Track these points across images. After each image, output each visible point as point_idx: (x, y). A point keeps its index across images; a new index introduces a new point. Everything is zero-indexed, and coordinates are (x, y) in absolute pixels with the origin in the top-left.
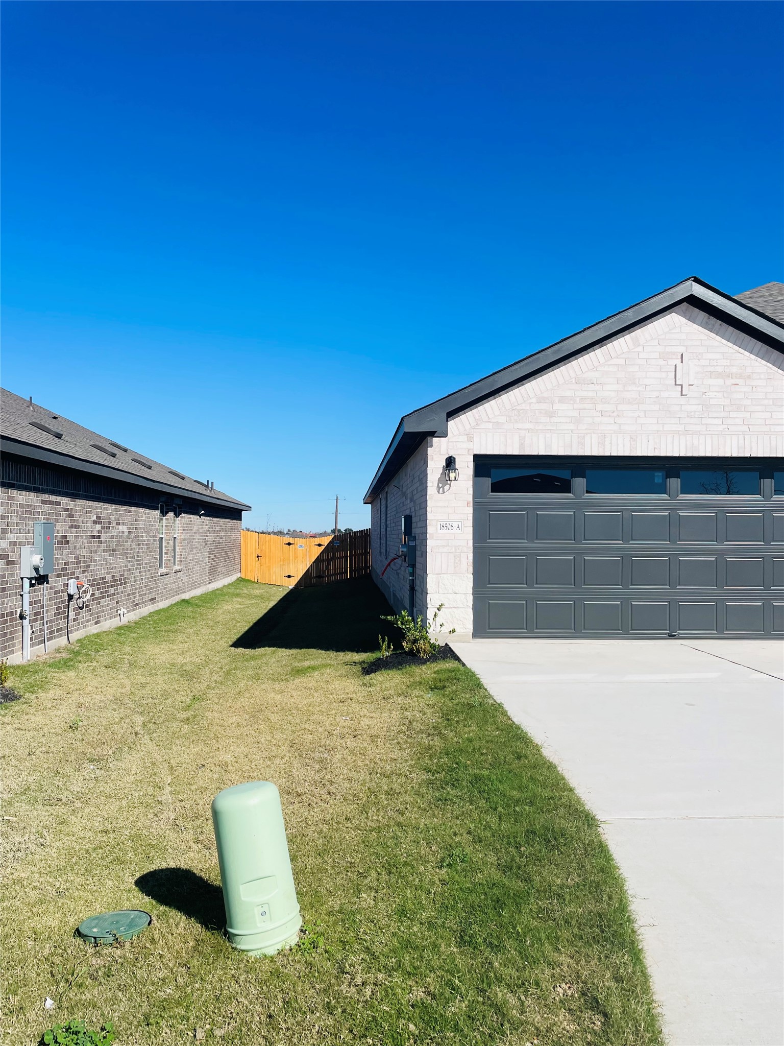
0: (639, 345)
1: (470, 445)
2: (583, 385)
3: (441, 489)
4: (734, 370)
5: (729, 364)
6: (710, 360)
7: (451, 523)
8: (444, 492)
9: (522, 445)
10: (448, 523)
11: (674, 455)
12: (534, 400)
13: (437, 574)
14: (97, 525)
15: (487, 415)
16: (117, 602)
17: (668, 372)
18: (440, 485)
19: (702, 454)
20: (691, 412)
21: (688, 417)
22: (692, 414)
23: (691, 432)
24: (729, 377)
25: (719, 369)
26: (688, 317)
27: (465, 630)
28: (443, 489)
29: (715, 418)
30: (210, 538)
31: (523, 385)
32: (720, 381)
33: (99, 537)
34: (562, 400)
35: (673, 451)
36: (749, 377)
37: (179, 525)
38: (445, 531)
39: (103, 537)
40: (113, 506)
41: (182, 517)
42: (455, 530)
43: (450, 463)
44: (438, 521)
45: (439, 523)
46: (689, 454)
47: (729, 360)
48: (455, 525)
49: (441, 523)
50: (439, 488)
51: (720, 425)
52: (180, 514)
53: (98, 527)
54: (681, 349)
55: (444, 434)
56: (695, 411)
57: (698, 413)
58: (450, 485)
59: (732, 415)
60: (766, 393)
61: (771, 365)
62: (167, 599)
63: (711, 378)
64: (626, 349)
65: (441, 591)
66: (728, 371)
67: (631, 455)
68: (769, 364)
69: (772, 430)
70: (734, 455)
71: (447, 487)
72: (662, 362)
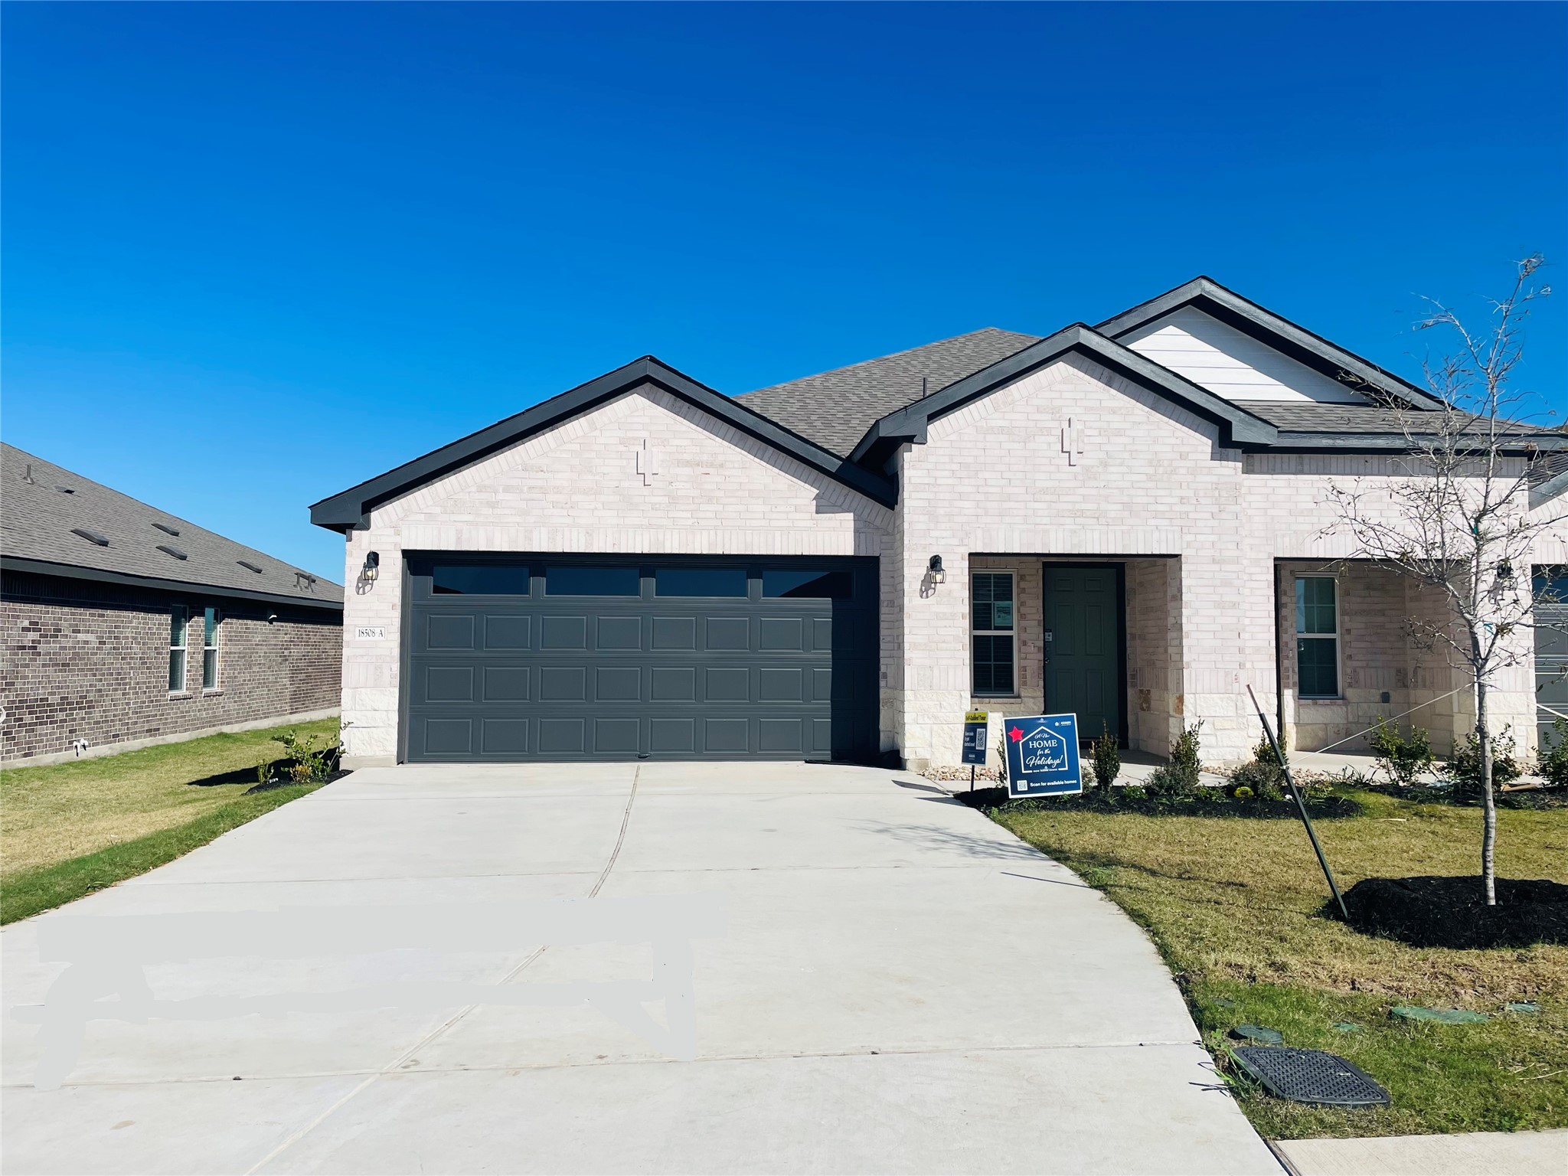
0: (596, 429)
1: (398, 539)
2: (531, 473)
3: (361, 589)
4: (705, 458)
5: (698, 451)
6: (677, 446)
7: (372, 629)
8: (364, 593)
9: (459, 539)
10: (368, 629)
11: (637, 552)
12: (474, 489)
13: (353, 688)
14: (32, 633)
15: (418, 504)
16: (71, 732)
17: (629, 459)
18: (360, 585)
19: (668, 551)
20: (656, 504)
21: (652, 509)
22: (657, 506)
23: (655, 527)
24: (699, 465)
25: (687, 457)
26: (652, 399)
27: (386, 753)
28: (364, 589)
29: (683, 511)
30: (295, 652)
31: (460, 471)
32: (688, 470)
33: (35, 648)
34: (507, 489)
35: (634, 548)
36: (721, 466)
37: (221, 634)
38: (365, 638)
39: (41, 648)
40: (66, 610)
41: (227, 623)
42: (377, 637)
43: (373, 559)
44: (356, 626)
45: (357, 630)
46: (654, 551)
47: (699, 448)
48: (378, 631)
49: (361, 629)
50: (358, 588)
51: (689, 518)
52: (223, 619)
53: (32, 636)
54: (645, 434)
55: (366, 526)
56: (660, 504)
57: (664, 505)
58: (372, 584)
59: (703, 507)
60: (741, 483)
61: (746, 453)
62: (186, 731)
63: (678, 466)
64: (582, 434)
65: (358, 707)
66: (698, 458)
67: (587, 551)
68: (743, 452)
69: (748, 525)
70: (704, 552)
71: (368, 588)
72: (622, 448)
